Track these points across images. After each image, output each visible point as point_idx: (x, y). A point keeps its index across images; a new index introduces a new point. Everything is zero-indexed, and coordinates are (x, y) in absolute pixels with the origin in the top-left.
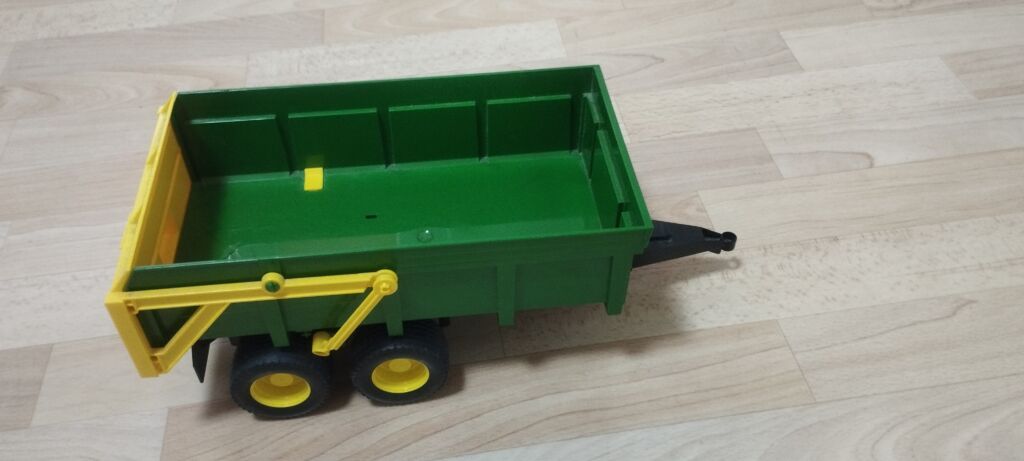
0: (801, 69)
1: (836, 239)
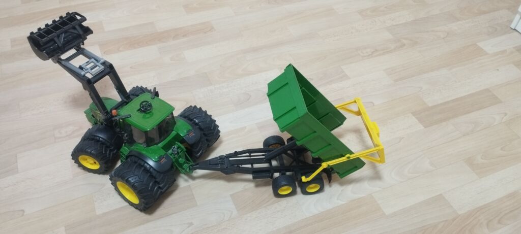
0: (350, 78)
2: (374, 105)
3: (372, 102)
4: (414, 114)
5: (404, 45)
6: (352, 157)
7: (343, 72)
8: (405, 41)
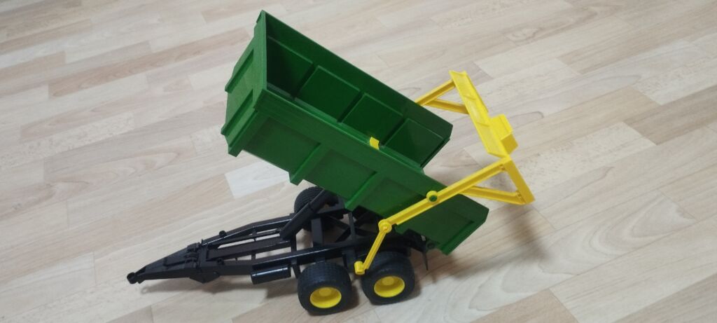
0: (492, 78)
1: (538, 155)
2: (543, 117)
3: (540, 113)
4: (630, 122)
5: (596, 14)
6: (443, 195)
7: (480, 69)
8: (596, 9)
